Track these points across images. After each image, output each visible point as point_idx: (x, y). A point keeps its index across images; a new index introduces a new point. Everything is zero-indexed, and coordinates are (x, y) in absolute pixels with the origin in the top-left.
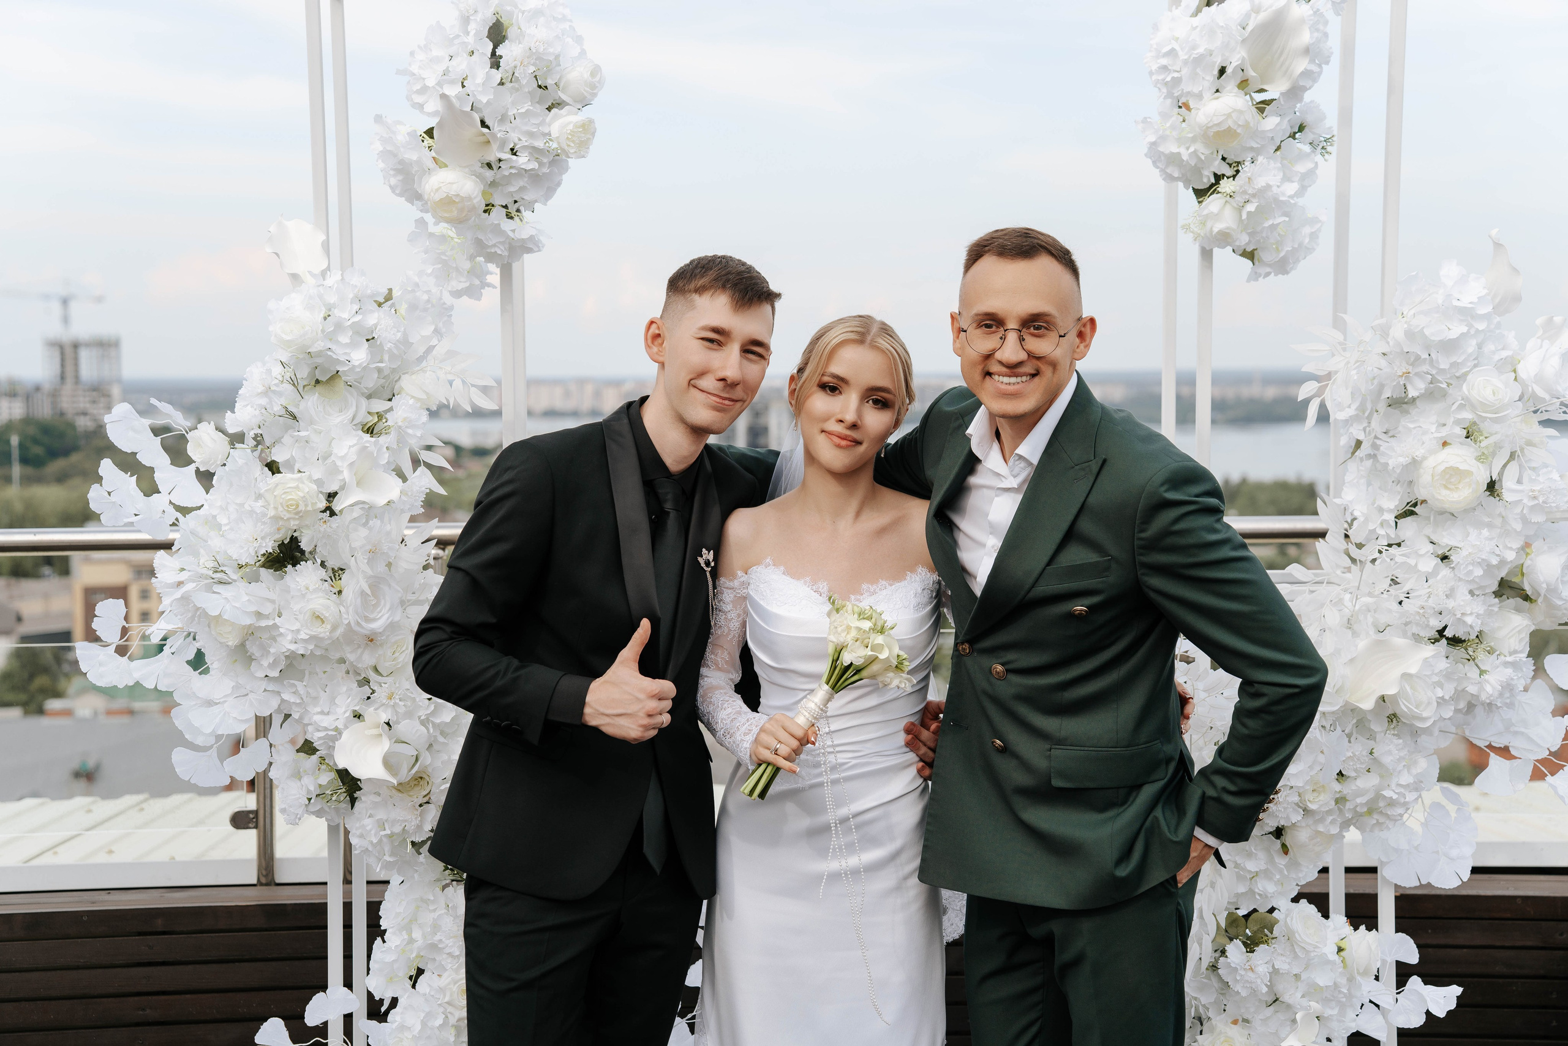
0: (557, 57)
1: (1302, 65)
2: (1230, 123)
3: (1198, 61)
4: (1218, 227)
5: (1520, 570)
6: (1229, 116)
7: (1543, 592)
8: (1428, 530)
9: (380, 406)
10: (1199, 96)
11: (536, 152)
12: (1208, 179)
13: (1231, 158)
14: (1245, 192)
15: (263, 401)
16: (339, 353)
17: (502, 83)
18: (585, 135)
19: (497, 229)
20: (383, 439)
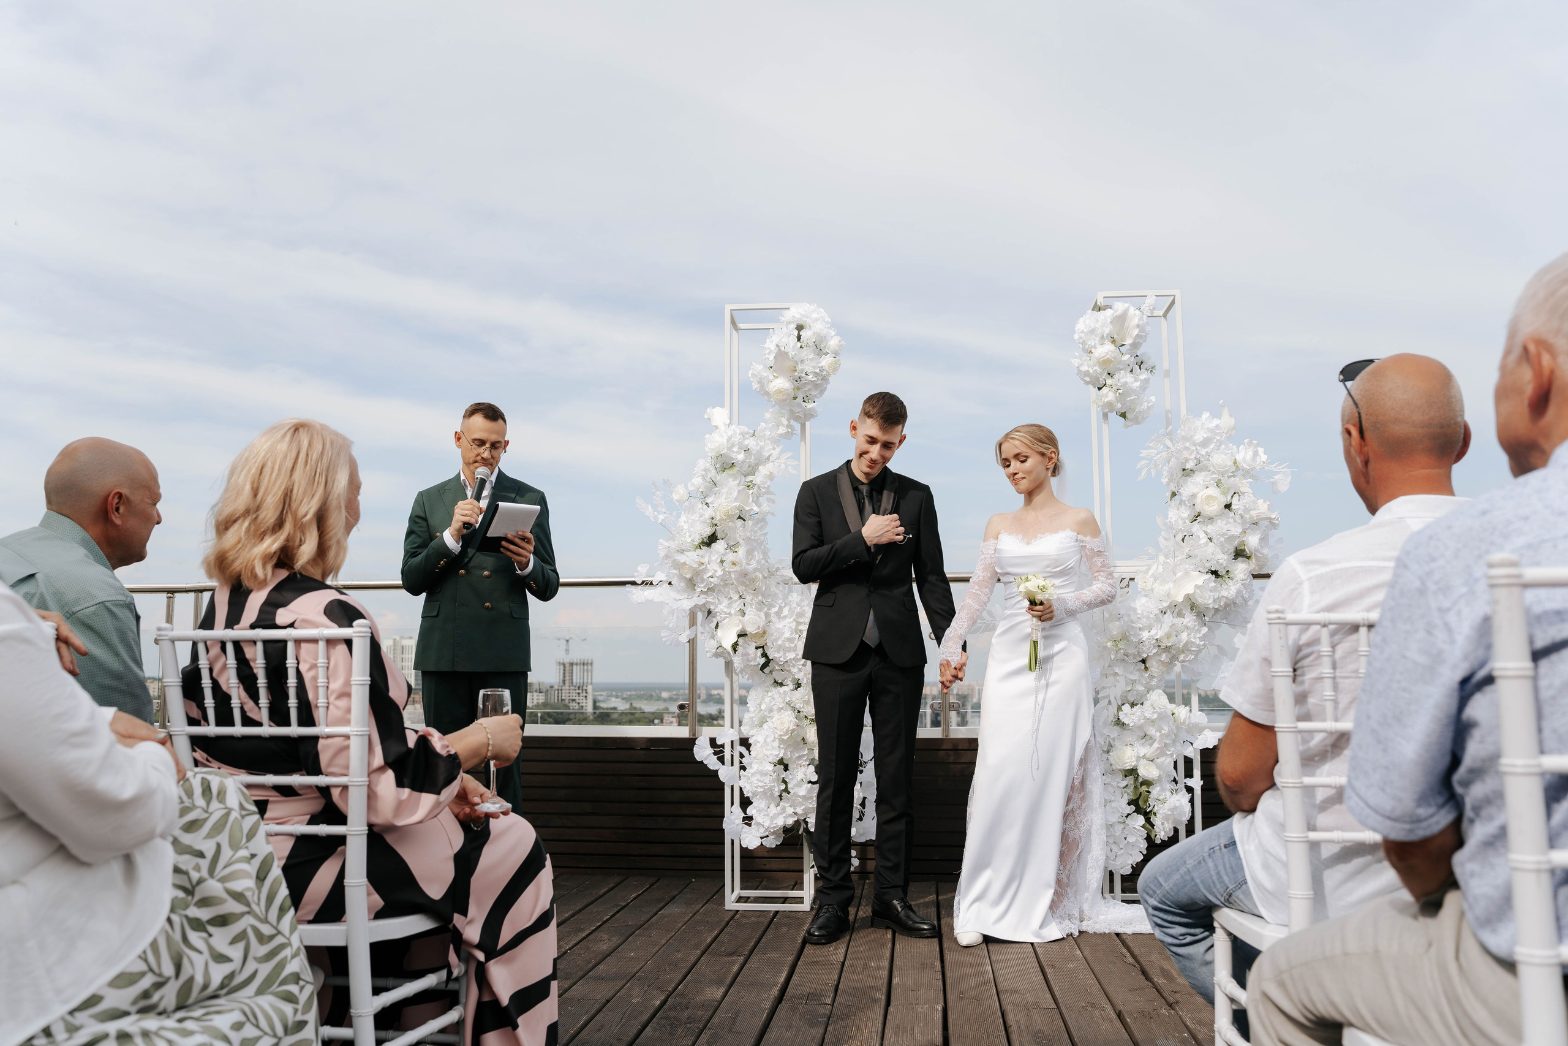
0: (825, 337)
1: (1136, 332)
2: (1108, 356)
3: (1092, 331)
4: (1106, 400)
5: (1243, 543)
6: (1108, 353)
7: (1253, 551)
8: (1204, 528)
9: (749, 478)
10: (1095, 348)
11: (816, 374)
12: (1102, 382)
13: (1111, 373)
14: (1116, 385)
15: (704, 473)
16: (733, 455)
17: (801, 347)
18: (835, 368)
19: (799, 405)
20: (751, 492)
